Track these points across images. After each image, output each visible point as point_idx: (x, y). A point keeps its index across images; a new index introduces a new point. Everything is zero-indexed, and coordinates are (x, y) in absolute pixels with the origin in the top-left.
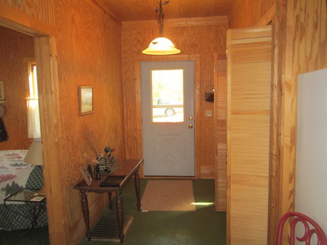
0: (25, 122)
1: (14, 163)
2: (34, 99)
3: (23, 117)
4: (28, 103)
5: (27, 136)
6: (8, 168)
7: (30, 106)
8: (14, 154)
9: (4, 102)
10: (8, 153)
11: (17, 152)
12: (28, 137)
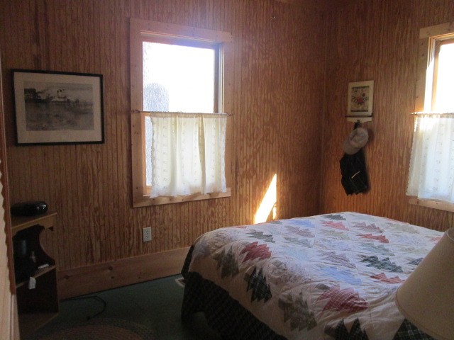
0: (404, 162)
1: (369, 254)
2: (431, 116)
3: (401, 151)
4: (416, 122)
5: (405, 191)
6: (353, 266)
7: (421, 128)
8: (373, 227)
9: (370, 119)
10: (361, 221)
11: (380, 221)
12: (407, 194)
